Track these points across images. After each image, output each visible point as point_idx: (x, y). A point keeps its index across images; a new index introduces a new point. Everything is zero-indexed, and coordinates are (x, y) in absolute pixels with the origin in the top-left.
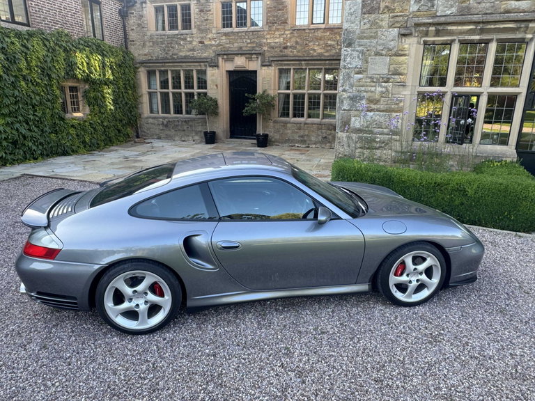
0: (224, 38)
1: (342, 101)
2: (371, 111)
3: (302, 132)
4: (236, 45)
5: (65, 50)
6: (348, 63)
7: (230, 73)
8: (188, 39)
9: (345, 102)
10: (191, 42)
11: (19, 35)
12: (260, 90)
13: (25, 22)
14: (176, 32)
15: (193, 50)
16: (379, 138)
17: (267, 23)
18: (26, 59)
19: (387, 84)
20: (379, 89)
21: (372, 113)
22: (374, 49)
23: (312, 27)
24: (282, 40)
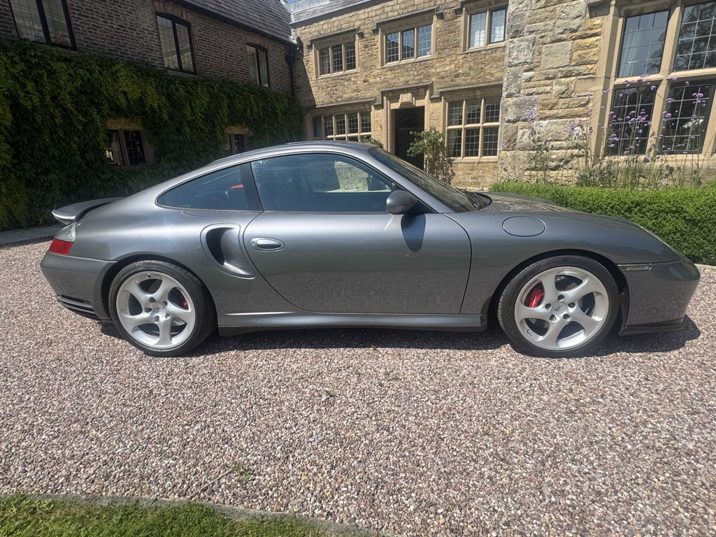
0: (389, 73)
1: (506, 110)
2: (545, 119)
3: (475, 173)
4: (402, 79)
5: (229, 97)
6: (514, 59)
7: (395, 112)
8: (353, 79)
9: (510, 110)
10: (355, 82)
11: (183, 82)
12: (427, 128)
13: (193, 71)
14: (341, 73)
15: (358, 91)
16: (555, 154)
17: (436, 50)
18: (191, 106)
19: (568, 79)
20: (557, 88)
21: (547, 121)
22: (550, 34)
23: (490, 46)
24: (453, 66)
